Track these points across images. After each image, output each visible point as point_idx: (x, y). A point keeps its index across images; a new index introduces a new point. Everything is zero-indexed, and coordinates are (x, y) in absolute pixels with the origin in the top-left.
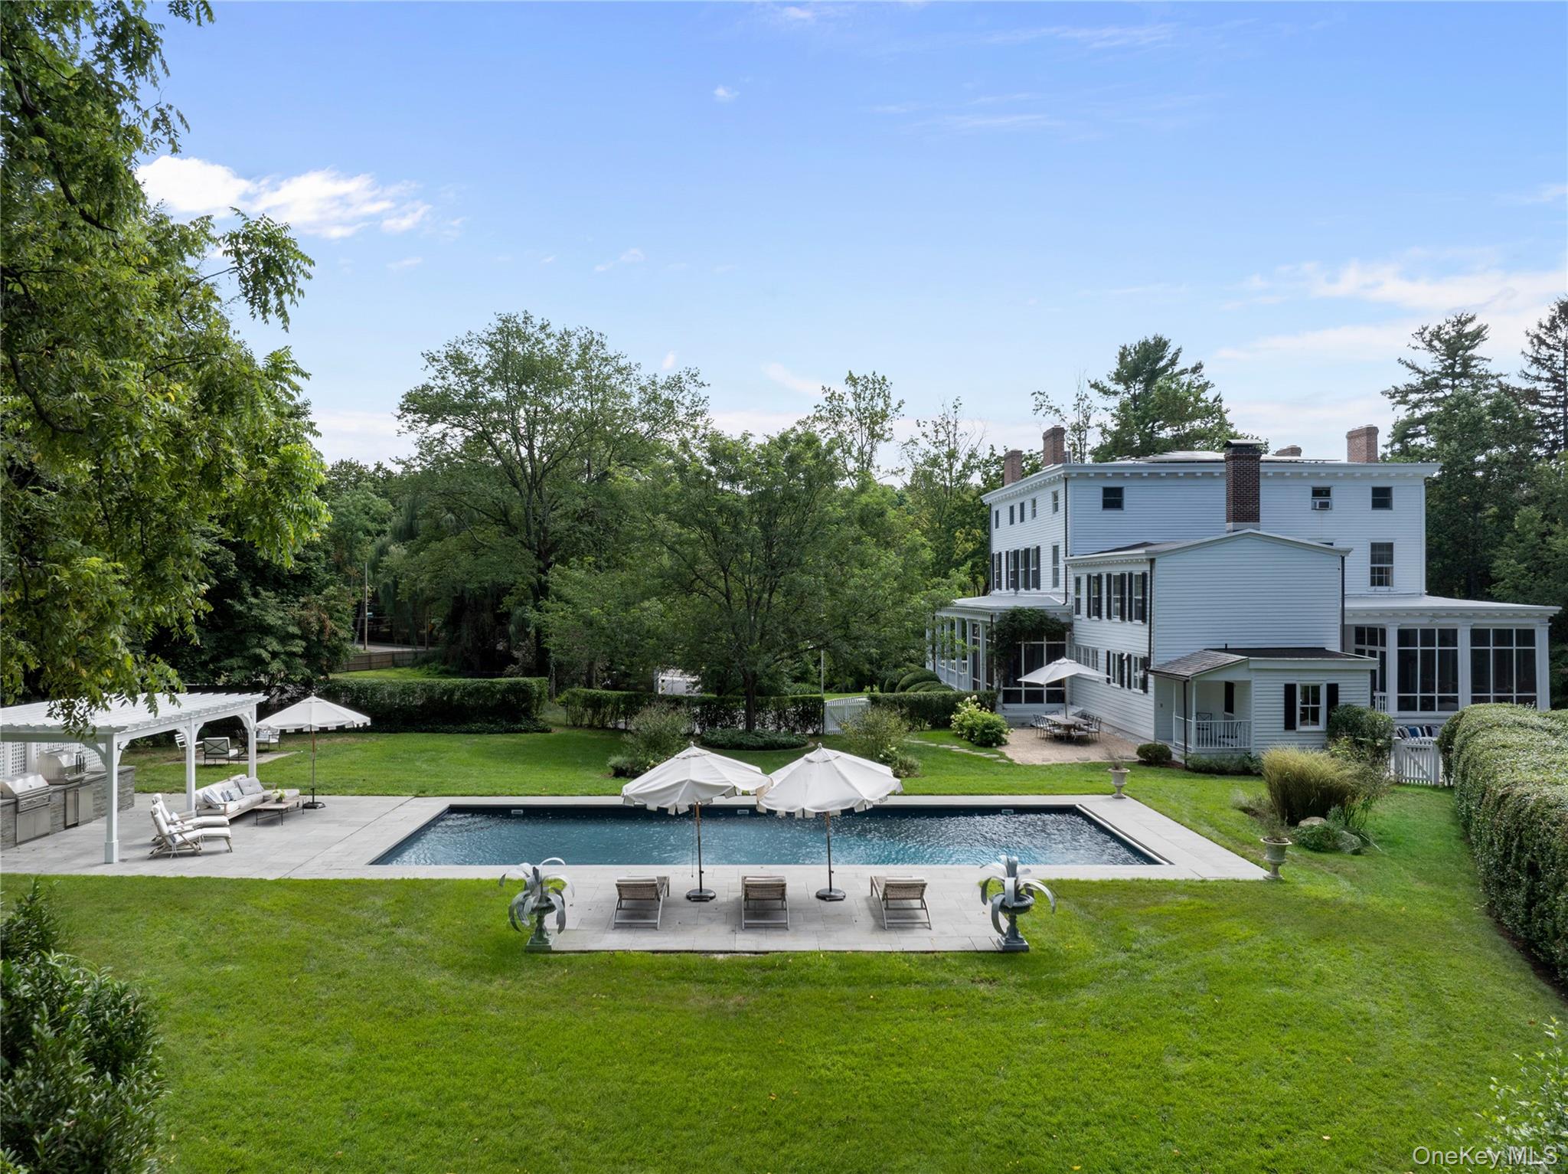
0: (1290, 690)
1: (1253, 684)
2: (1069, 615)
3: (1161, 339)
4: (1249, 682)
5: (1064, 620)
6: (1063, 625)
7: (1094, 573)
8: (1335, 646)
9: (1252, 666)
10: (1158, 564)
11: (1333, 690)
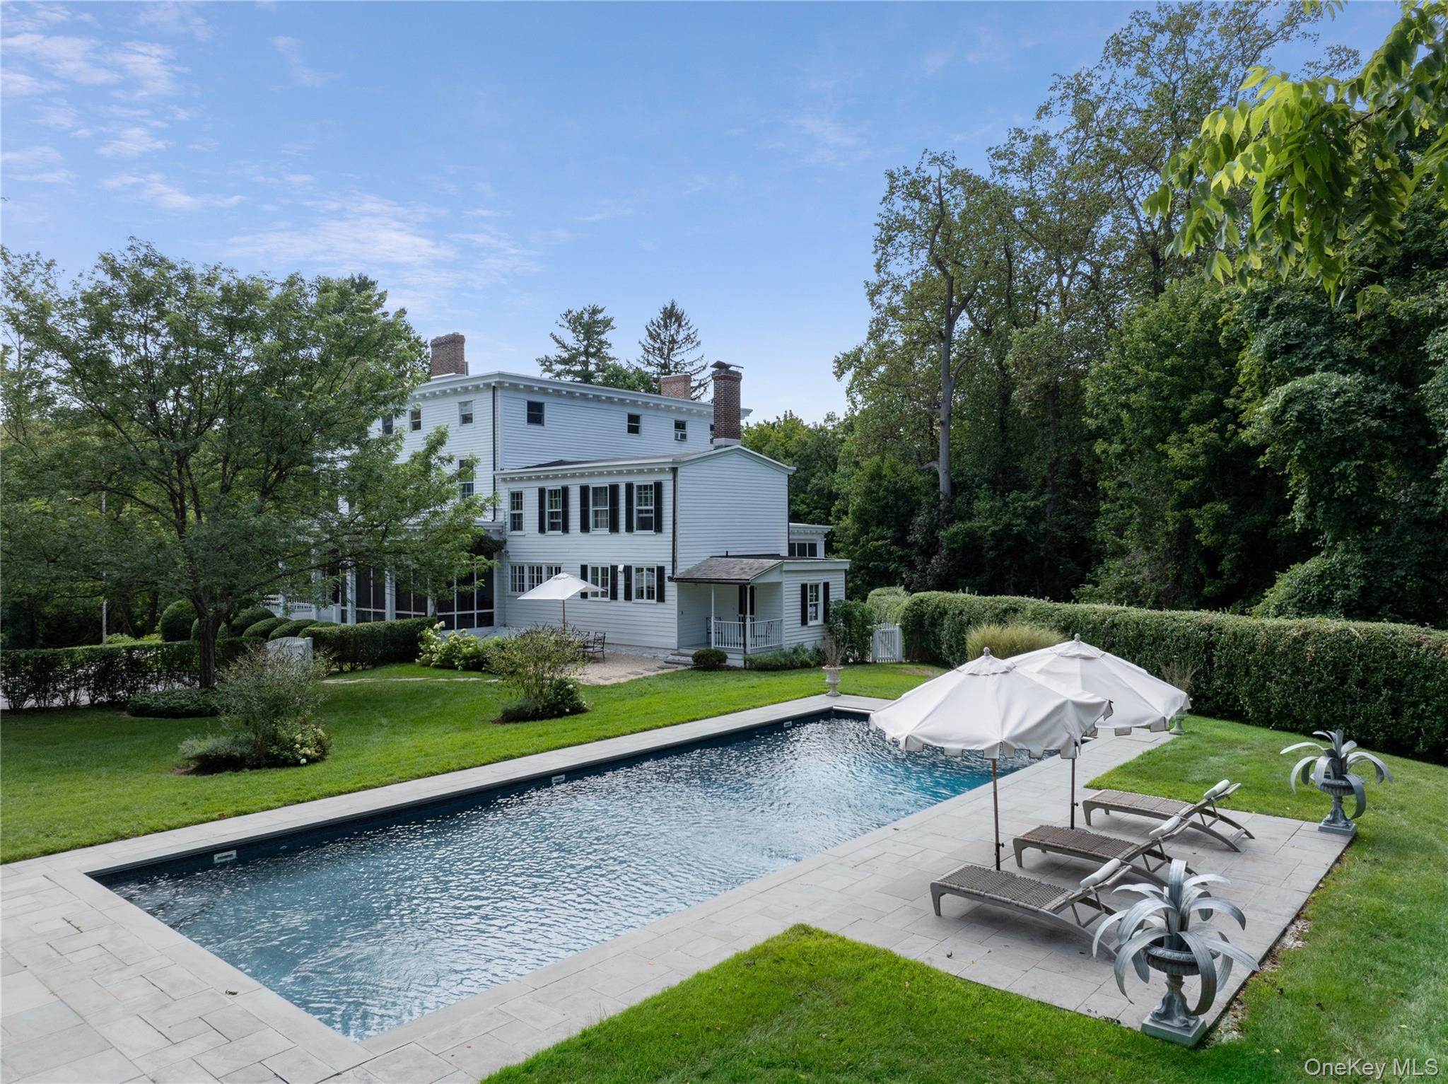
0: (804, 587)
1: (784, 586)
2: (500, 533)
3: (366, 278)
4: (779, 584)
5: (495, 537)
6: (495, 542)
7: (556, 485)
8: (785, 553)
9: (785, 568)
10: (680, 473)
11: (826, 585)
